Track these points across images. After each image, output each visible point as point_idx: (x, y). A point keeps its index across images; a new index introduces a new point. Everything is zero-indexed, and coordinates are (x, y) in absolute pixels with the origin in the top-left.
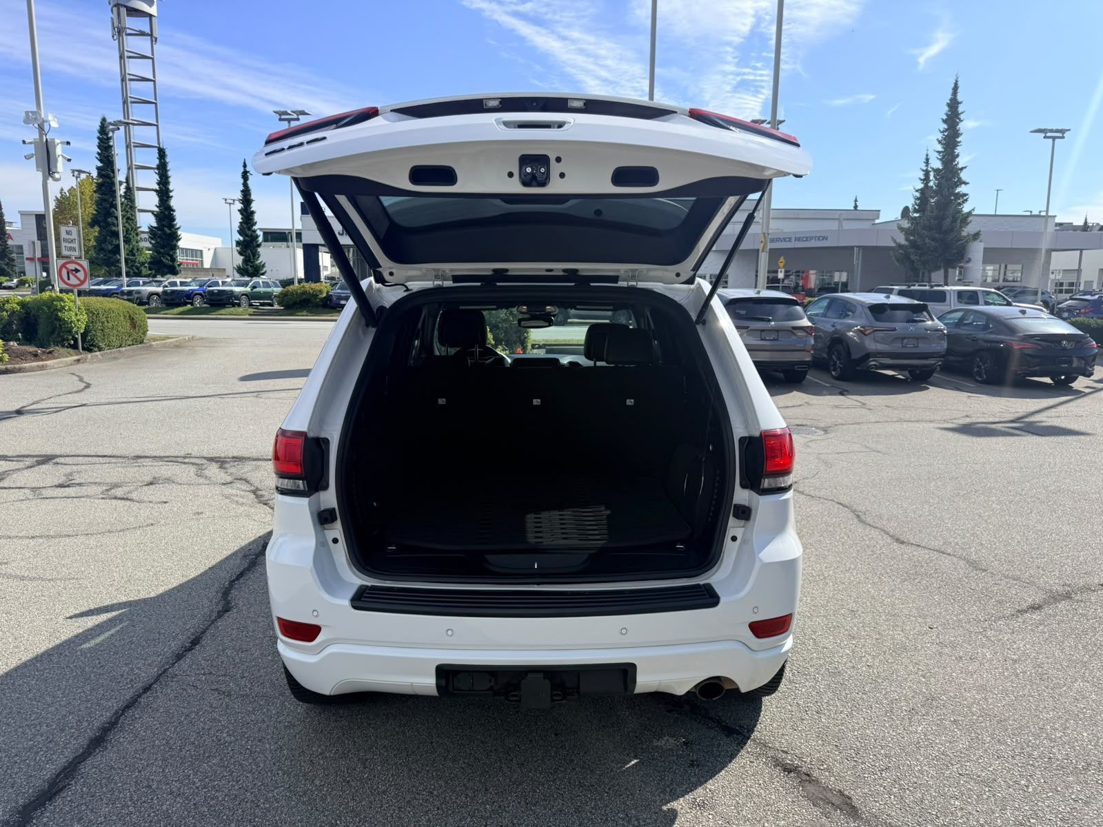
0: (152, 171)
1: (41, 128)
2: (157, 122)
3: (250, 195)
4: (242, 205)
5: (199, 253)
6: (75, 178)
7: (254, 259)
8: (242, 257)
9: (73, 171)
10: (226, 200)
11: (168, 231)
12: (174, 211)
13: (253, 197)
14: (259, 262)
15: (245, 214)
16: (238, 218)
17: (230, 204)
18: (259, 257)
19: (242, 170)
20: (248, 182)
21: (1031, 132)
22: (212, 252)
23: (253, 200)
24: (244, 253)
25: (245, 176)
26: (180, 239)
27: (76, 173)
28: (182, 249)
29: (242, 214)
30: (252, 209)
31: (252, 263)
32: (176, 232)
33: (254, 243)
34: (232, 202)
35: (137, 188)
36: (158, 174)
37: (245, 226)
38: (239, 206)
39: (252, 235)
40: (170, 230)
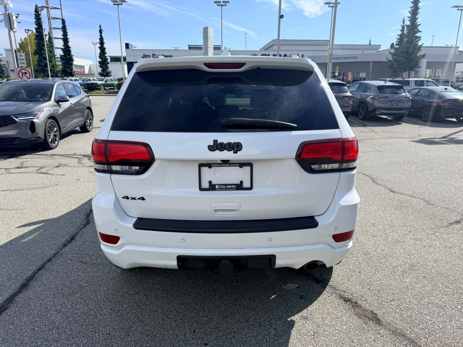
0: (60, 30)
1: (5, 7)
2: (61, 7)
3: (103, 40)
4: (100, 45)
5: (83, 67)
6: (26, 33)
7: (106, 69)
8: (101, 69)
9: (25, 30)
10: (93, 43)
11: (68, 57)
12: (70, 48)
13: (104, 41)
14: (108, 70)
15: (101, 49)
16: (98, 51)
17: (95, 44)
18: (108, 68)
19: (99, 29)
20: (102, 34)
21: (452, 7)
22: (88, 66)
23: (104, 43)
24: (102, 67)
25: (101, 31)
26: (74, 61)
27: (27, 31)
28: (75, 65)
29: (100, 49)
30: (104, 47)
31: (106, 71)
32: (72, 58)
33: (106, 62)
34: (95, 43)
35: (54, 38)
36: (63, 31)
37: (102, 54)
38: (99, 45)
39: (105, 59)
40: (69, 56)
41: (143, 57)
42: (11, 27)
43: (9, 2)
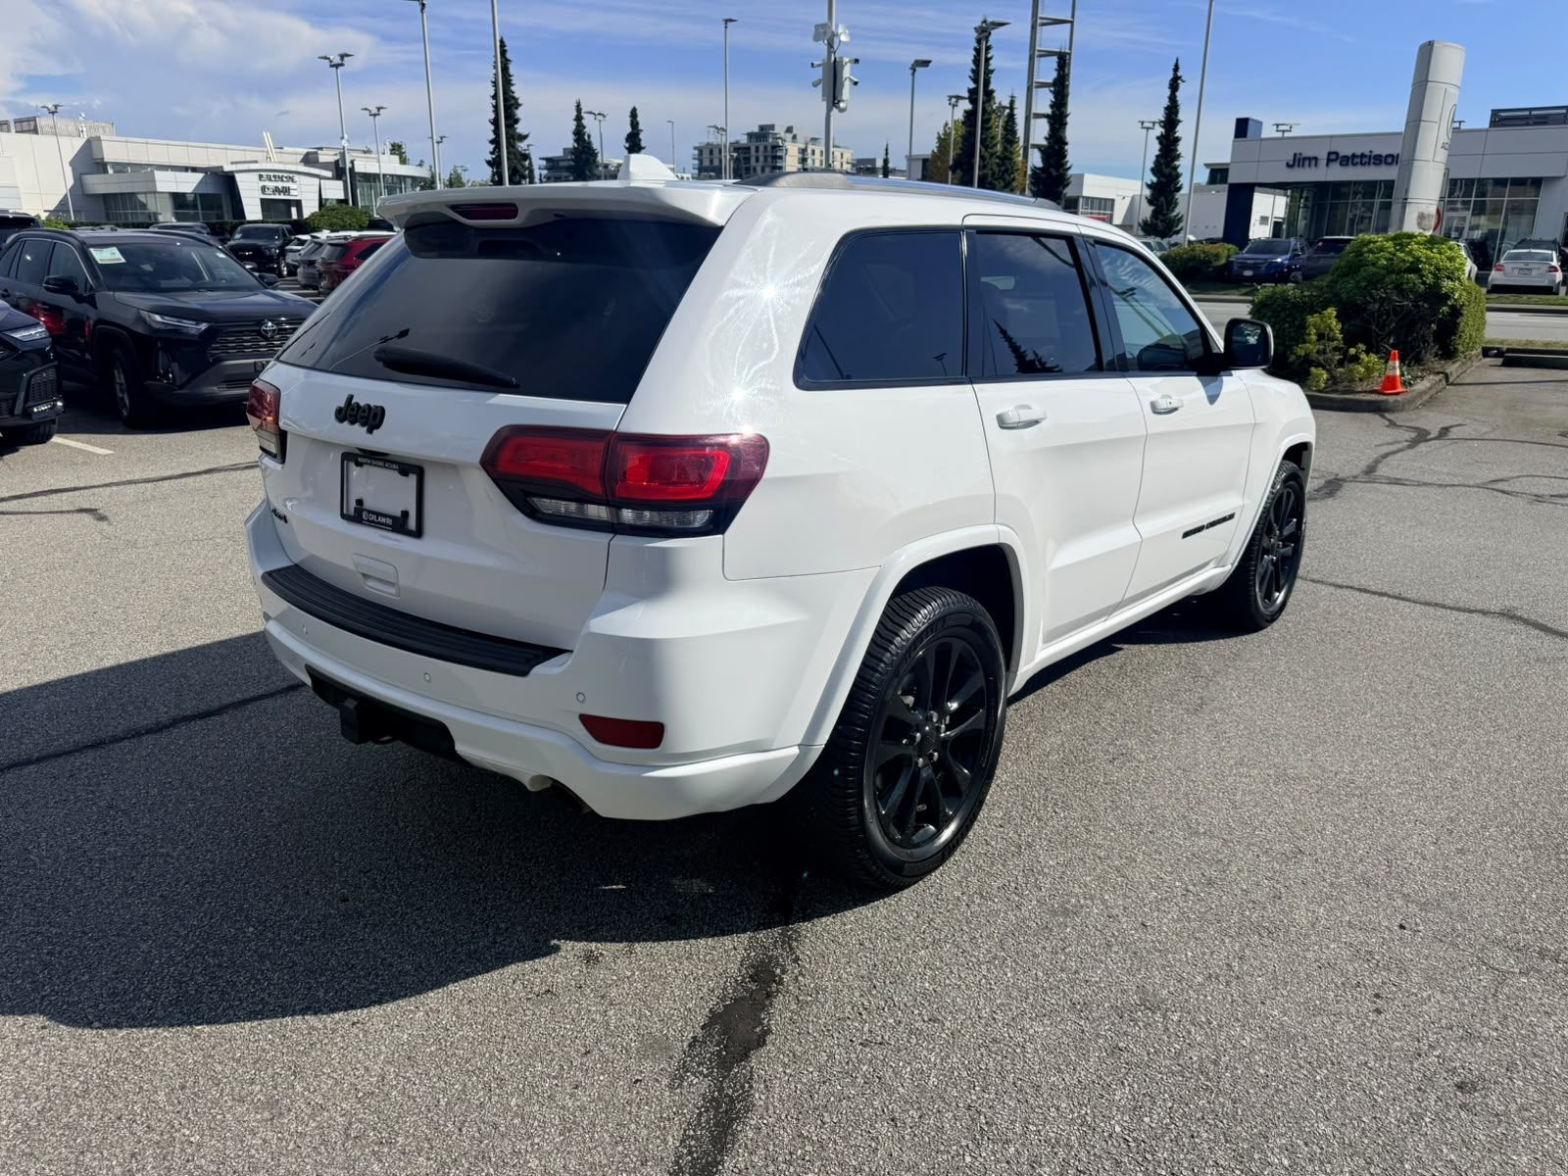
0: (1047, 89)
1: (830, 45)
2: (1073, 17)
3: (1177, 113)
4: (1163, 130)
5: (1109, 204)
6: (951, 107)
7: (1168, 210)
8: (1152, 208)
9: (950, 98)
10: (1143, 123)
11: (1055, 173)
12: (1066, 144)
13: (1180, 116)
14: (1174, 214)
15: (1165, 142)
16: (1155, 149)
17: (1148, 128)
18: (1175, 207)
19: (1171, 76)
20: (1178, 94)
22: (1128, 201)
23: (1180, 121)
24: (1155, 202)
25: (1174, 84)
26: (1068, 184)
27: (954, 100)
28: (1087, 198)
29: (1160, 143)
30: (1176, 135)
31: (1165, 215)
32: (1065, 174)
33: (1172, 185)
34: (1150, 125)
35: (1035, 114)
36: (1054, 92)
37: (1162, 161)
38: (1159, 130)
39: (1170, 174)
40: (1057, 171)
41: (1291, 163)
42: (834, 98)
43: (840, 30)
